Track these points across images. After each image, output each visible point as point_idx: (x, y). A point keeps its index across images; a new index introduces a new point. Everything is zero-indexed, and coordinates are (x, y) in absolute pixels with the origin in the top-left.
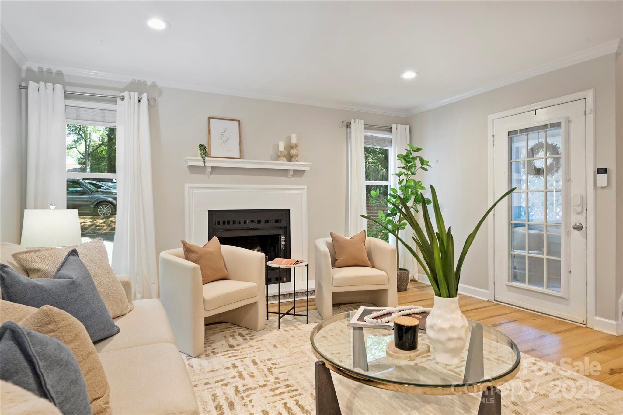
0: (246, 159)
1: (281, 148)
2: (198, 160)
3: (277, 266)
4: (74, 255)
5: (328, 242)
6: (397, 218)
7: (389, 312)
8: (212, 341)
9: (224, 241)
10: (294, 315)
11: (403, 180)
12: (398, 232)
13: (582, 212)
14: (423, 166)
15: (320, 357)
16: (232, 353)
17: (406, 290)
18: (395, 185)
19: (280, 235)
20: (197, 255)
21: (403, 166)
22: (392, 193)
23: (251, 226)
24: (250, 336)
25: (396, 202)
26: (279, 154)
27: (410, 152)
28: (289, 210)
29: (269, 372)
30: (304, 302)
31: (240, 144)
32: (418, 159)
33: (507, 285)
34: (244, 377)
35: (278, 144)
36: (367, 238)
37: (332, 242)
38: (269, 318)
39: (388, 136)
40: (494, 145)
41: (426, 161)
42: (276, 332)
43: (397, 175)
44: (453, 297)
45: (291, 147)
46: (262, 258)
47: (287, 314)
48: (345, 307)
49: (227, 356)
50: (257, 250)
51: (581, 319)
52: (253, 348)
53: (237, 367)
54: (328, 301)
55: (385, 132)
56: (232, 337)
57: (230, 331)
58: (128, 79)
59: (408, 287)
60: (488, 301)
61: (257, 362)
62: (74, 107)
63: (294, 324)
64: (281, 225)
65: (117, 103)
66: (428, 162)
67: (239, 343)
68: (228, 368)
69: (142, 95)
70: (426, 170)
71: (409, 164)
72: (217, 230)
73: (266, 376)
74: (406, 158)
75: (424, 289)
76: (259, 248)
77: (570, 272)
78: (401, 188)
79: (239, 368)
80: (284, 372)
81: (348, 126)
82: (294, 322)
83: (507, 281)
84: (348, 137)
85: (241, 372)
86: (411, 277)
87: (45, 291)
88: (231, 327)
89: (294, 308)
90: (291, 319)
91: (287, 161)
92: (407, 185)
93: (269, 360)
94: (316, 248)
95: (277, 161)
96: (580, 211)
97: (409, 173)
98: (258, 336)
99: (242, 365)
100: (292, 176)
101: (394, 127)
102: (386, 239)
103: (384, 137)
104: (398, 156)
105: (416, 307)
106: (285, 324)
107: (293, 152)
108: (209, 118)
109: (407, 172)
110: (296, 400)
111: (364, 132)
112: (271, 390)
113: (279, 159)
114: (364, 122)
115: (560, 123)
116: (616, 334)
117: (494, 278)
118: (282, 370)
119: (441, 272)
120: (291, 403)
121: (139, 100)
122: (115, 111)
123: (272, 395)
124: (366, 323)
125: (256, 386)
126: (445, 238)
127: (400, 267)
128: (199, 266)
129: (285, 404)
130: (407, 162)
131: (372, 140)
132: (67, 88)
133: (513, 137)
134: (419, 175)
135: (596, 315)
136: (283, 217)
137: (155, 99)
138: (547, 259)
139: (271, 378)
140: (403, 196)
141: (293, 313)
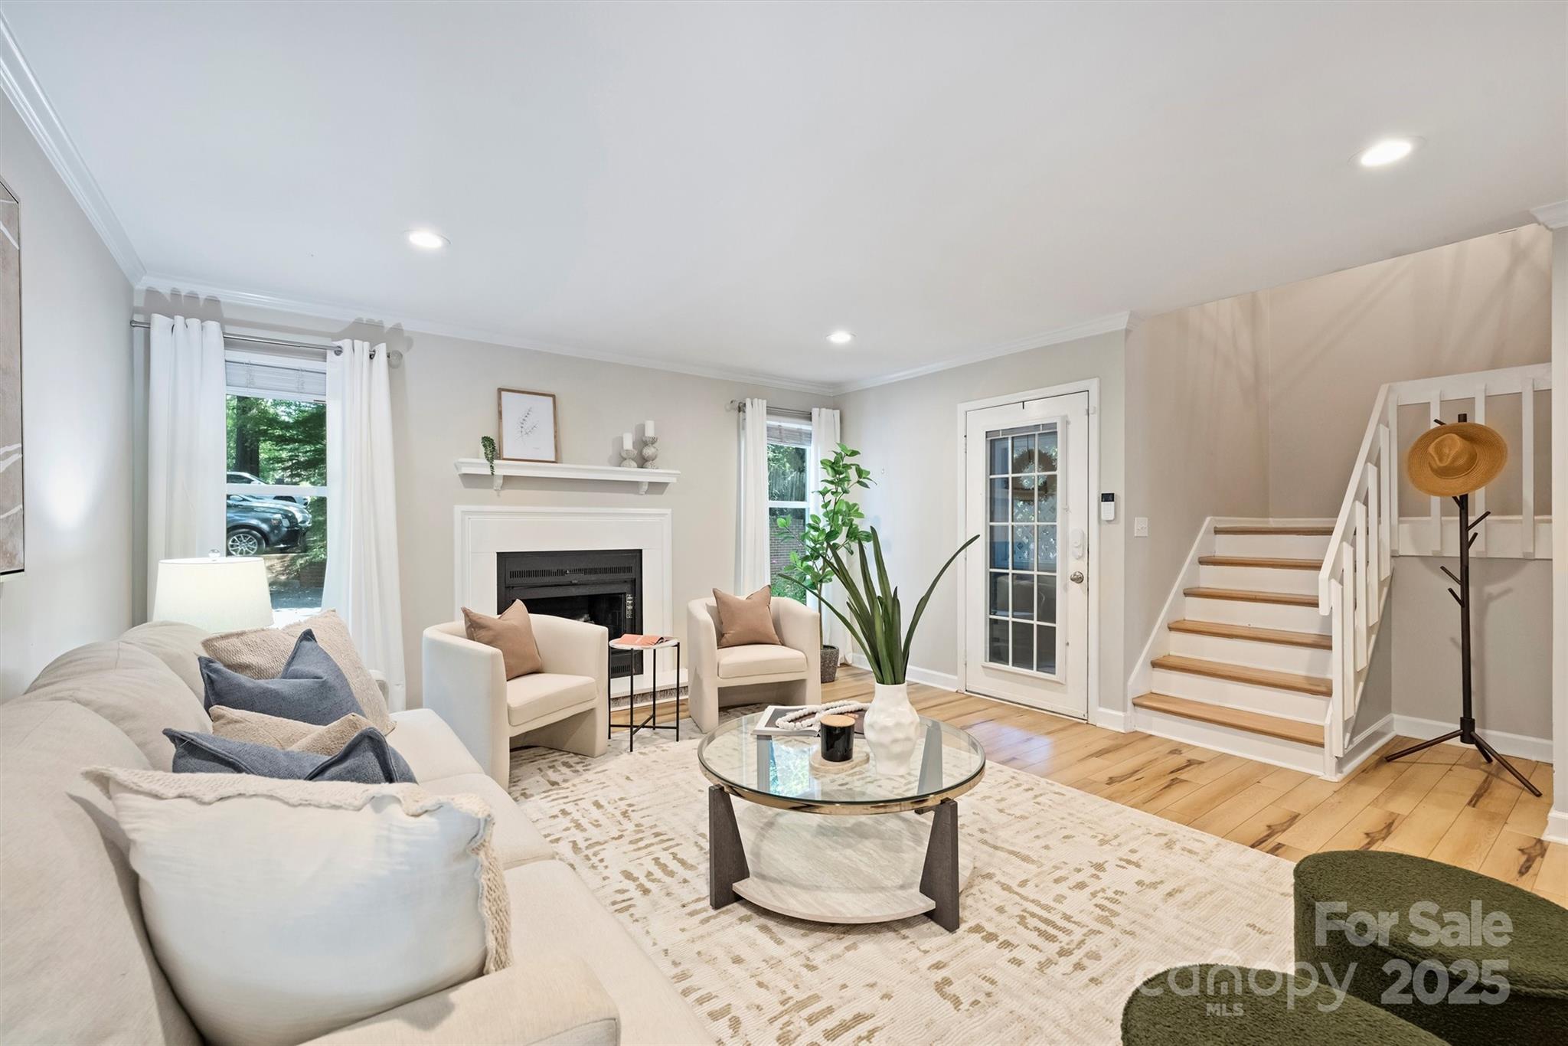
0: (566, 463)
1: (628, 444)
2: (479, 465)
3: (627, 647)
4: (309, 640)
5: (710, 605)
6: (819, 563)
7: (811, 711)
8: (518, 777)
9: (534, 606)
10: (654, 728)
11: (830, 501)
12: (821, 585)
13: (1083, 555)
14: (861, 480)
15: (716, 779)
16: (557, 794)
17: (833, 681)
18: (817, 509)
19: (625, 594)
20: (491, 633)
21: (830, 478)
22: (811, 522)
23: (575, 580)
24: (583, 766)
25: (818, 538)
26: (624, 455)
27: (839, 457)
28: (641, 551)
29: (625, 817)
30: (671, 706)
31: (555, 437)
32: (854, 467)
33: (983, 667)
34: (585, 827)
35: (622, 438)
36: (774, 599)
37: (716, 605)
38: (612, 735)
39: (804, 426)
40: (966, 449)
41: (866, 471)
42: (625, 756)
43: (820, 492)
44: (899, 684)
45: (645, 444)
46: (603, 634)
47: (643, 726)
48: (738, 711)
49: (549, 799)
50: (583, 619)
51: (1080, 713)
52: (591, 783)
53: (570, 814)
54: (712, 703)
55: (801, 421)
56: (552, 770)
57: (547, 760)
58: (350, 317)
59: (836, 675)
60: (957, 692)
61: (602, 804)
62: (243, 363)
63: (656, 745)
64: (627, 576)
65: (327, 359)
66: (869, 473)
67: (567, 777)
68: (555, 817)
69: (377, 347)
70: (866, 486)
71: (839, 475)
72: (513, 587)
73: (621, 824)
74: (834, 466)
76: (586, 616)
77: (1068, 644)
78: (826, 515)
79: (573, 815)
80: (648, 816)
81: (741, 408)
82: (655, 739)
83: (984, 659)
84: (741, 426)
85: (578, 820)
86: (842, 658)
87: (284, 699)
88: (546, 753)
89: (654, 717)
90: (648, 736)
91: (639, 467)
92: (836, 510)
93: (621, 799)
94: (691, 618)
95: (620, 466)
96: (1080, 554)
97: (840, 490)
98: (597, 766)
99: (578, 811)
100: (645, 492)
101: (815, 412)
102: (802, 598)
103: (798, 429)
104: (822, 462)
105: (850, 702)
106: (640, 743)
107: (648, 451)
108: (500, 390)
109: (837, 489)
110: (672, 853)
111: (768, 419)
112: (631, 842)
113: (625, 462)
114: (767, 403)
115: (1056, 423)
116: (1123, 732)
117: (966, 657)
118: (646, 812)
119: (884, 650)
120: (666, 858)
121: (370, 356)
122: (325, 373)
123: (635, 850)
124: (777, 729)
125: (606, 838)
126: (890, 603)
127: (824, 644)
128: (500, 651)
129: (656, 860)
130: (837, 472)
131: (780, 432)
132: (230, 329)
133: (994, 442)
134: (855, 494)
135: (1100, 706)
136: (629, 563)
137: (401, 355)
138: (1038, 626)
139: (630, 826)
140: (829, 527)
141: (652, 725)
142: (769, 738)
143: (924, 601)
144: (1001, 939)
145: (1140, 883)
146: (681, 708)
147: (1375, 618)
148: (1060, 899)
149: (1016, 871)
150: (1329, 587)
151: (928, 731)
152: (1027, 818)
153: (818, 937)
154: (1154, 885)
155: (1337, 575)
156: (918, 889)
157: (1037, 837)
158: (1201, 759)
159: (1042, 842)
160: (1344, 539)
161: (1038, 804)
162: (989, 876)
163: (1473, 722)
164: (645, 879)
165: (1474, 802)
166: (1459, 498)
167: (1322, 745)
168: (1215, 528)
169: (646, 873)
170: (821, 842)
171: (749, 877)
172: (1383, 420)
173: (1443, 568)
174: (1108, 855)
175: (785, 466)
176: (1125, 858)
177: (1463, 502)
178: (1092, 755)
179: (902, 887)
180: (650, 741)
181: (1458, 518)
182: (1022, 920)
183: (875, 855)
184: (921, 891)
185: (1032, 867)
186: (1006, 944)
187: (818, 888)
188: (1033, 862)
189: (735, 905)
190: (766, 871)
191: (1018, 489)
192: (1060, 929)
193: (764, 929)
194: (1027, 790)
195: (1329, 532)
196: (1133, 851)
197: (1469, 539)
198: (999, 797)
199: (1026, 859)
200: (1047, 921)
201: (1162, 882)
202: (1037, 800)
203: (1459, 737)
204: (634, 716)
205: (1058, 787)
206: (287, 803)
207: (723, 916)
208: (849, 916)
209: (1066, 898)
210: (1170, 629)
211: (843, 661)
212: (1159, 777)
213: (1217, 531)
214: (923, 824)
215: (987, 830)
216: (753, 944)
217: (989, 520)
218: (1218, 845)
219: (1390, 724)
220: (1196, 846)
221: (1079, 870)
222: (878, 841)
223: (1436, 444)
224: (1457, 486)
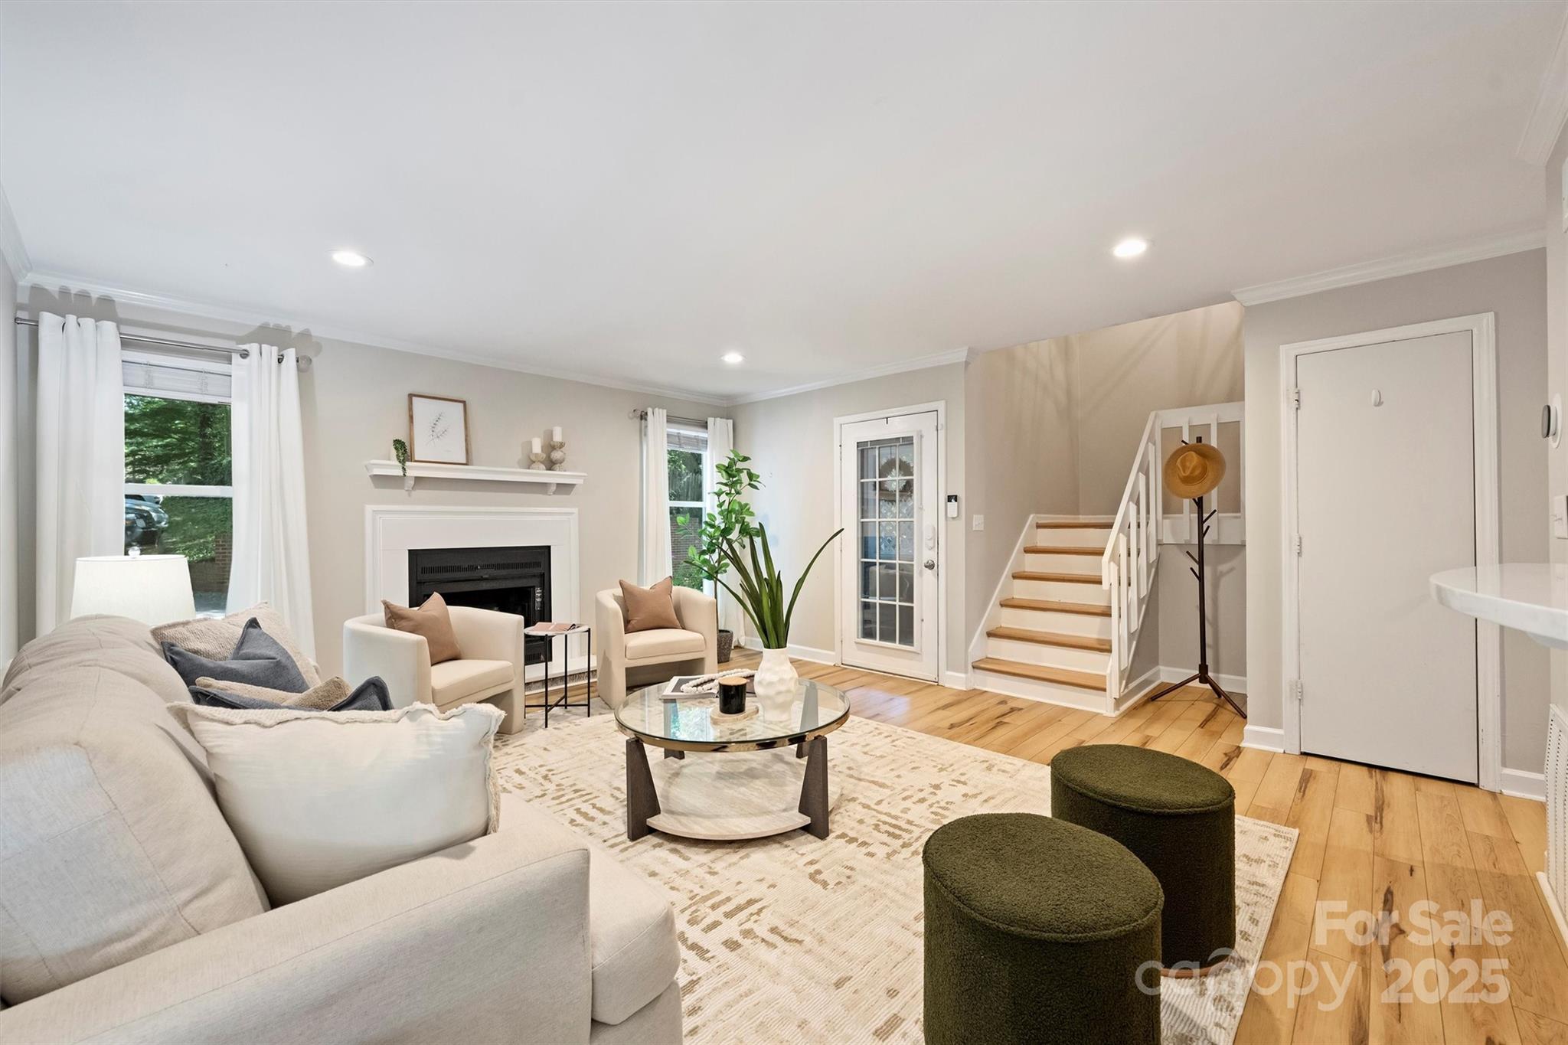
0: (476, 465)
1: (537, 448)
2: (391, 466)
5: (617, 594)
6: (715, 556)
7: (710, 678)
9: (451, 599)
10: (566, 706)
11: (724, 501)
13: (934, 546)
14: (752, 482)
15: (631, 733)
18: (713, 508)
19: (535, 587)
21: (725, 481)
22: (708, 520)
23: (486, 574)
25: (714, 534)
26: (533, 458)
27: (733, 462)
28: (549, 547)
29: (545, 779)
30: (583, 687)
31: (466, 440)
32: (745, 471)
33: (856, 642)
34: (510, 790)
35: (531, 442)
36: (675, 588)
37: (622, 595)
38: (527, 715)
39: (701, 434)
40: (841, 458)
41: (756, 475)
42: (541, 732)
43: (716, 494)
44: (782, 647)
45: (553, 447)
46: (519, 622)
47: (556, 705)
48: (645, 685)
51: (932, 677)
52: (511, 755)
54: (620, 681)
55: (697, 429)
58: (256, 321)
59: (730, 656)
60: (834, 665)
61: (523, 771)
62: (141, 364)
63: (569, 719)
64: (537, 571)
65: (233, 362)
66: (758, 476)
69: (285, 351)
70: (756, 488)
71: (733, 478)
72: (427, 582)
73: (542, 785)
74: (728, 470)
75: (754, 657)
77: (923, 620)
78: (721, 513)
80: (567, 777)
81: (643, 417)
82: (568, 717)
83: (856, 636)
84: (643, 433)
85: (503, 785)
86: (735, 638)
89: (565, 697)
90: (561, 714)
91: (547, 470)
92: (730, 508)
93: (541, 766)
94: (599, 606)
95: (529, 468)
96: (932, 545)
97: (733, 491)
98: (515, 741)
99: (501, 778)
100: (554, 493)
101: (710, 421)
102: (700, 587)
103: (696, 436)
104: (717, 467)
105: (744, 670)
106: (554, 720)
107: (556, 455)
108: (411, 396)
109: (730, 490)
110: (592, 804)
111: (668, 427)
112: (553, 799)
113: (533, 465)
114: (667, 412)
115: (912, 437)
116: (965, 689)
117: (842, 635)
118: (564, 775)
119: (770, 622)
120: (586, 808)
121: (279, 360)
122: (230, 376)
123: (558, 804)
124: (682, 694)
125: (531, 797)
126: (774, 584)
127: (720, 628)
128: (425, 638)
129: (578, 811)
130: (730, 476)
131: (679, 439)
132: (125, 329)
133: (864, 450)
134: (747, 495)
135: (947, 670)
136: (538, 559)
137: (311, 360)
138: (900, 606)
139: (551, 787)
140: (724, 524)
141: (564, 703)
142: (673, 701)
143: (801, 582)
144: (860, 841)
145: (965, 795)
146: (591, 689)
147: (1144, 593)
148: (905, 810)
149: (873, 794)
150: (1109, 568)
151: (807, 690)
152: (885, 757)
153: (719, 852)
154: (975, 796)
155: (1115, 558)
156: (797, 810)
157: (892, 770)
158: (1020, 707)
159: (895, 773)
160: (1121, 530)
161: (894, 746)
162: (854, 800)
163: (1206, 667)
164: (570, 825)
165: (1202, 726)
166: (1197, 500)
167: (1104, 690)
168: (1037, 523)
169: (569, 820)
170: (720, 784)
171: (660, 813)
172: (1151, 439)
173: (1188, 552)
174: (944, 779)
175: (680, 468)
176: (956, 779)
177: (1199, 503)
178: (939, 709)
179: (785, 810)
180: (564, 718)
181: (1197, 515)
182: (877, 827)
183: (763, 790)
184: (800, 812)
185: (887, 792)
186: (864, 844)
187: (718, 816)
188: (888, 787)
189: (649, 836)
190: (674, 808)
191: (883, 490)
192: (904, 830)
193: (674, 851)
194: (886, 737)
195: (1110, 526)
196: (962, 774)
197: (1204, 530)
198: (864, 744)
199: (882, 785)
200: (895, 826)
201: (981, 793)
202: (894, 744)
203: (1198, 679)
204: (549, 698)
205: (911, 733)
206: (337, 722)
207: (639, 846)
208: (742, 833)
209: (909, 809)
210: (1002, 605)
211: (737, 644)
212: (987, 722)
213: (1039, 526)
214: (801, 765)
215: (854, 767)
216: (665, 863)
217: (860, 517)
218: (1024, 765)
219: (1157, 674)
220: (1008, 767)
221: (921, 790)
222: (767, 780)
223: (1182, 459)
224: (1195, 490)
